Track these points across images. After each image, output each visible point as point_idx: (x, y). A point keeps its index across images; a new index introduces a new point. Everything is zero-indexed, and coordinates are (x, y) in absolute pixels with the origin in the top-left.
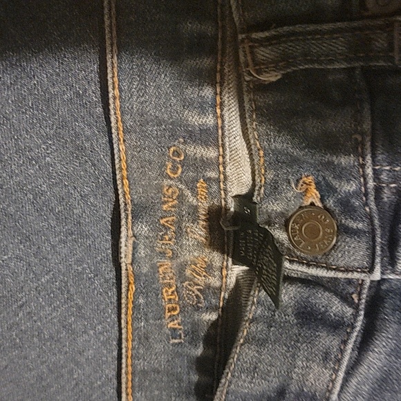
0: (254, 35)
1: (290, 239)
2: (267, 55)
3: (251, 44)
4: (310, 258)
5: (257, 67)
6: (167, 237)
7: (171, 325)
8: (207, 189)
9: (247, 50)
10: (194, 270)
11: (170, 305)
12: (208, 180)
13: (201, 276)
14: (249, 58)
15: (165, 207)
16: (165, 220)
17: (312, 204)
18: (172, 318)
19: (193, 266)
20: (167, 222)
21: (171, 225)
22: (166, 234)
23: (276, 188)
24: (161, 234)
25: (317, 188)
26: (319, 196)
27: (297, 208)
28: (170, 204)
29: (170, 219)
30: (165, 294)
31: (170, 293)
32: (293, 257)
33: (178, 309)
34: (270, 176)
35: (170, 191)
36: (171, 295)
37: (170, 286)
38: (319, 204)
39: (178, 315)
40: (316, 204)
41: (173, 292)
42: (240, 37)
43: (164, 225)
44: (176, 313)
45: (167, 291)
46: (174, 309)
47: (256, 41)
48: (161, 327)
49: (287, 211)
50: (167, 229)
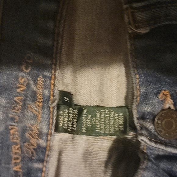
0: (135, 5)
1: (155, 129)
2: (143, 17)
3: (132, 10)
4: (167, 141)
5: (136, 25)
6: (16, 108)
7: (15, 169)
8: (44, 82)
9: (130, 14)
10: (31, 135)
11: (16, 156)
12: (45, 77)
13: (34, 138)
14: (131, 19)
15: (18, 90)
16: (17, 98)
17: (169, 108)
18: (16, 164)
19: (31, 132)
20: (18, 99)
21: (20, 101)
22: (16, 106)
23: (146, 98)
24: (13, 106)
25: (172, 98)
26: (173, 102)
27: (160, 110)
28: (21, 89)
29: (20, 98)
30: (13, 149)
31: (16, 148)
32: (157, 140)
33: (20, 158)
34: (143, 90)
35: (23, 80)
36: (17, 150)
37: (17, 144)
38: (173, 108)
39: (19, 162)
40: (171, 108)
41: (18, 149)
42: (125, 6)
43: (16, 101)
44: (18, 161)
45: (15, 147)
46: (18, 159)
47: (136, 8)
48: (9, 169)
49: (154, 111)
50: (17, 103)
